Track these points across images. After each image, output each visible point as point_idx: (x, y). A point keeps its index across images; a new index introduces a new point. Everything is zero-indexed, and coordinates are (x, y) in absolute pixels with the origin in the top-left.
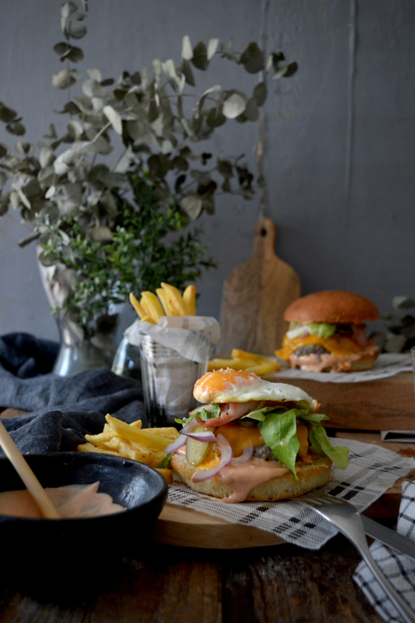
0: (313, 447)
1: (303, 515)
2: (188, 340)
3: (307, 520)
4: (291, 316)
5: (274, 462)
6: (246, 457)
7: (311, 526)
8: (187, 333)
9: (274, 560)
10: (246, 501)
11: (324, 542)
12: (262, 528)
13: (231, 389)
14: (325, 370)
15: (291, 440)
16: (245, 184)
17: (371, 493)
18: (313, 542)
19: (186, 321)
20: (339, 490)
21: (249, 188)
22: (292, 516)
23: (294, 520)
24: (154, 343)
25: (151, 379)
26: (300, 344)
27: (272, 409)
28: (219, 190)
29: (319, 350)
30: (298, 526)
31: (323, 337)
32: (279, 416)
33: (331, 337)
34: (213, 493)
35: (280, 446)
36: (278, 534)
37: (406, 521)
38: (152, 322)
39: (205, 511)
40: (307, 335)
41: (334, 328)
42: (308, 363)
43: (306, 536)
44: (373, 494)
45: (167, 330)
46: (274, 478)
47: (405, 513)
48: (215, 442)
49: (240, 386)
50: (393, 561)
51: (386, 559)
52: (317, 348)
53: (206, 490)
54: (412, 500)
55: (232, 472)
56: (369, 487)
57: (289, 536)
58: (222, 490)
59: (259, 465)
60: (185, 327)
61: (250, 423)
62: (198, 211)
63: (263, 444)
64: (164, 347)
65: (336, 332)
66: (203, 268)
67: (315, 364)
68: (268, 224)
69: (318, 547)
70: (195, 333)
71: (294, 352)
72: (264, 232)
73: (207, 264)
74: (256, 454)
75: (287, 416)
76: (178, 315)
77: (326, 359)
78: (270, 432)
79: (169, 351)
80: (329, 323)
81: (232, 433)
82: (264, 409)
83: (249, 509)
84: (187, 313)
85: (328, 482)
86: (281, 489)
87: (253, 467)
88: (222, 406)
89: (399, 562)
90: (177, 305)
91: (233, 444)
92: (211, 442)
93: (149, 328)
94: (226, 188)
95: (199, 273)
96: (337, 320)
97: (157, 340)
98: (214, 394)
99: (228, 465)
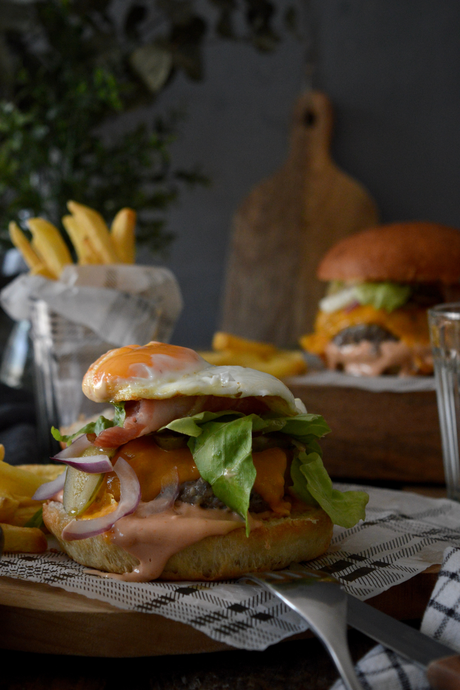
0: (296, 488)
1: (256, 601)
2: (115, 309)
3: (261, 608)
4: (330, 269)
5: (216, 510)
6: (164, 501)
7: (263, 617)
8: (112, 295)
9: (201, 681)
10: (159, 579)
11: (277, 640)
12: (173, 618)
13: (145, 375)
14: (388, 372)
15: (242, 466)
16: (259, 22)
17: (395, 571)
18: (258, 639)
19: (111, 274)
20: (341, 565)
21: (265, 30)
22: (234, 600)
23: (237, 608)
24: (53, 315)
25: (48, 384)
26: (344, 323)
27: (215, 415)
28: (211, 35)
29: (377, 333)
30: (241, 617)
31: (383, 309)
32: (224, 426)
33: (400, 310)
34: (108, 565)
35: (223, 477)
36: (197, 627)
37: (436, 612)
38: (49, 276)
39: (80, 591)
40: (355, 307)
41: (405, 292)
42: (358, 360)
43: (248, 632)
44: (400, 572)
45: (75, 290)
46: (209, 538)
47: (437, 600)
48: (113, 474)
49: (160, 371)
50: (393, 673)
51: (383, 670)
52: (375, 329)
53: (96, 560)
54: (453, 576)
55: (135, 526)
56: (399, 562)
57: (217, 630)
58: (121, 559)
59: (188, 515)
60: (111, 284)
61: (173, 439)
62: (162, 75)
63: (196, 478)
64: (71, 324)
65: (410, 300)
66: (181, 185)
67: (369, 360)
68: (318, 103)
69: (263, 647)
70: (127, 295)
71: (333, 339)
72: (310, 119)
73: (189, 177)
74: (184, 496)
75: (237, 424)
76: (100, 261)
77: (390, 351)
78: (206, 456)
79: (80, 330)
80: (395, 282)
81: (142, 457)
82: (200, 416)
83: (160, 590)
84: (117, 259)
85: (325, 554)
86: (224, 557)
87: (174, 517)
88: (130, 406)
89: (402, 676)
90: (98, 244)
91: (143, 477)
92: (104, 473)
93: (41, 288)
94: (225, 30)
95: (173, 194)
96: (410, 275)
97: (58, 309)
98: (114, 384)
99: (132, 514)
